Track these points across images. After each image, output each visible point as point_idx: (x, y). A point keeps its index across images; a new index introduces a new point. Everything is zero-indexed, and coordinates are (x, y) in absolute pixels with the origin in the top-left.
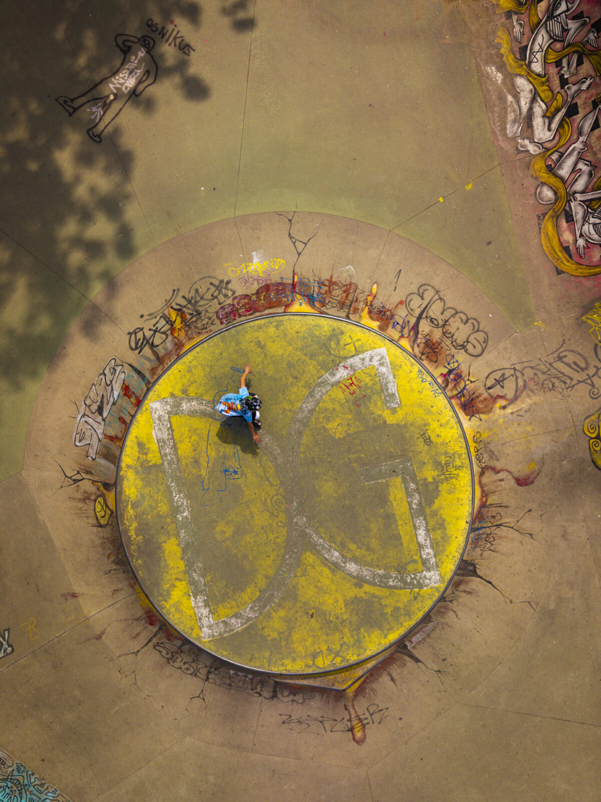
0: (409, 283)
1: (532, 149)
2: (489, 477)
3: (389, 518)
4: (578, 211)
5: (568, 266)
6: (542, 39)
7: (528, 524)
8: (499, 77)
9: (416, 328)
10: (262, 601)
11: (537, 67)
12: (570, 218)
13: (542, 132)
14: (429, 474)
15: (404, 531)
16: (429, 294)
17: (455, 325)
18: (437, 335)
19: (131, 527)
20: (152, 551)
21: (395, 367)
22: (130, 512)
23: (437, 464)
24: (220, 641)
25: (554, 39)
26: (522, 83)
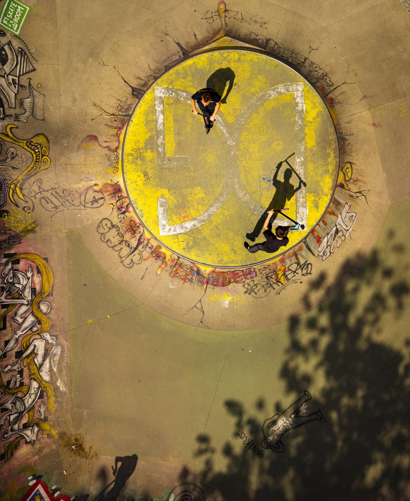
0: (138, 271)
1: (48, 336)
2: (114, 145)
3: (178, 133)
4: (28, 294)
5: (40, 262)
6: (29, 401)
7: (95, 112)
8: (59, 383)
9: (139, 243)
10: (263, 99)
11: (35, 385)
12: (33, 290)
13: (40, 345)
14: (149, 155)
15: (171, 124)
16: (127, 261)
17: (116, 240)
18: (127, 236)
19: (332, 159)
20: (323, 143)
21: (157, 222)
22: (331, 168)
23: (143, 159)
24: (293, 81)
25: (22, 400)
26: (46, 377)
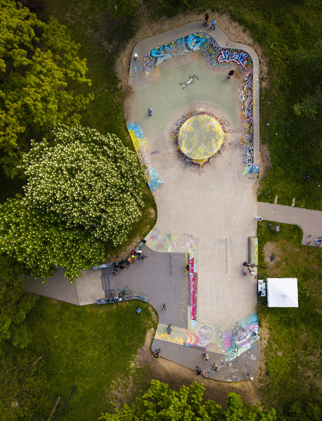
0: (221, 116)
1: (242, 101)
2: (225, 141)
3: (211, 143)
4: (246, 110)
5: (243, 117)
6: (246, 86)
7: (229, 151)
8: (240, 90)
9: (220, 121)
10: (193, 150)
11: (245, 90)
12: (244, 111)
13: (244, 99)
14: (217, 138)
15: (213, 144)
16: (223, 118)
17: (226, 122)
18: (223, 123)
19: (179, 138)
21: (216, 124)
23: (219, 137)
24: (187, 154)
25: (247, 87)
26: (242, 92)
